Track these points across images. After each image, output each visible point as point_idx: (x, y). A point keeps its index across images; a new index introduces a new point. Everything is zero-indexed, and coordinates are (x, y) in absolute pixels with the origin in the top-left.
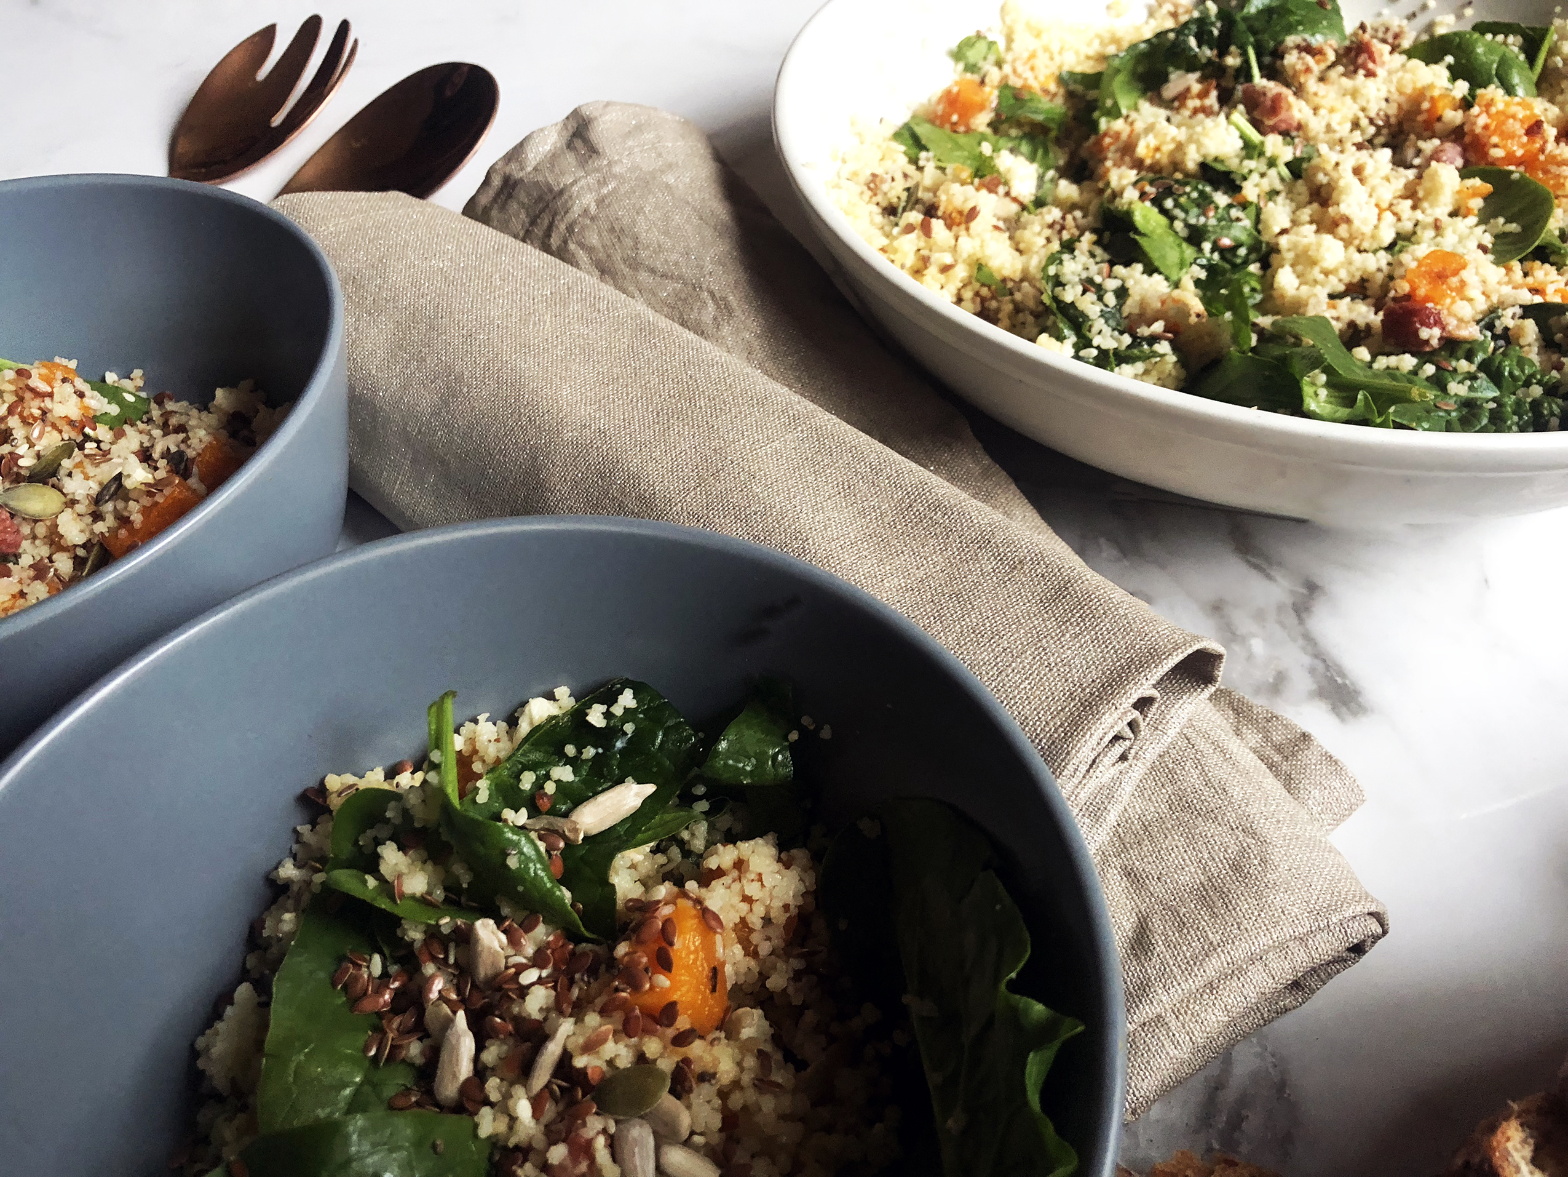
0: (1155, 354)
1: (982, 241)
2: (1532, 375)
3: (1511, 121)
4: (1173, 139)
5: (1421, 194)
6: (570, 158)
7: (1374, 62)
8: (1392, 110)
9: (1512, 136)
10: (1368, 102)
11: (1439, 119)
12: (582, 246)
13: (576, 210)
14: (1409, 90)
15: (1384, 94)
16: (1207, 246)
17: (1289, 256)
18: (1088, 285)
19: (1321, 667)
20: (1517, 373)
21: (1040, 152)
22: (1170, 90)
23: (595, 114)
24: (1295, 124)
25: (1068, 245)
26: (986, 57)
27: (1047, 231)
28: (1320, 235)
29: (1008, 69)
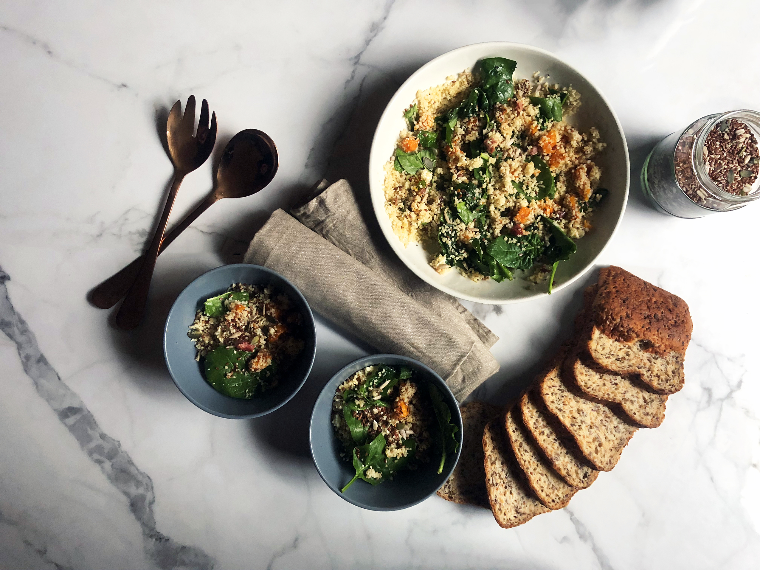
7: (520, 108)
9: (549, 150)
11: (534, 134)
12: (332, 236)
13: (328, 226)
22: (465, 120)
25: (442, 210)
26: (413, 114)
27: (437, 207)
28: (500, 195)
29: (420, 123)
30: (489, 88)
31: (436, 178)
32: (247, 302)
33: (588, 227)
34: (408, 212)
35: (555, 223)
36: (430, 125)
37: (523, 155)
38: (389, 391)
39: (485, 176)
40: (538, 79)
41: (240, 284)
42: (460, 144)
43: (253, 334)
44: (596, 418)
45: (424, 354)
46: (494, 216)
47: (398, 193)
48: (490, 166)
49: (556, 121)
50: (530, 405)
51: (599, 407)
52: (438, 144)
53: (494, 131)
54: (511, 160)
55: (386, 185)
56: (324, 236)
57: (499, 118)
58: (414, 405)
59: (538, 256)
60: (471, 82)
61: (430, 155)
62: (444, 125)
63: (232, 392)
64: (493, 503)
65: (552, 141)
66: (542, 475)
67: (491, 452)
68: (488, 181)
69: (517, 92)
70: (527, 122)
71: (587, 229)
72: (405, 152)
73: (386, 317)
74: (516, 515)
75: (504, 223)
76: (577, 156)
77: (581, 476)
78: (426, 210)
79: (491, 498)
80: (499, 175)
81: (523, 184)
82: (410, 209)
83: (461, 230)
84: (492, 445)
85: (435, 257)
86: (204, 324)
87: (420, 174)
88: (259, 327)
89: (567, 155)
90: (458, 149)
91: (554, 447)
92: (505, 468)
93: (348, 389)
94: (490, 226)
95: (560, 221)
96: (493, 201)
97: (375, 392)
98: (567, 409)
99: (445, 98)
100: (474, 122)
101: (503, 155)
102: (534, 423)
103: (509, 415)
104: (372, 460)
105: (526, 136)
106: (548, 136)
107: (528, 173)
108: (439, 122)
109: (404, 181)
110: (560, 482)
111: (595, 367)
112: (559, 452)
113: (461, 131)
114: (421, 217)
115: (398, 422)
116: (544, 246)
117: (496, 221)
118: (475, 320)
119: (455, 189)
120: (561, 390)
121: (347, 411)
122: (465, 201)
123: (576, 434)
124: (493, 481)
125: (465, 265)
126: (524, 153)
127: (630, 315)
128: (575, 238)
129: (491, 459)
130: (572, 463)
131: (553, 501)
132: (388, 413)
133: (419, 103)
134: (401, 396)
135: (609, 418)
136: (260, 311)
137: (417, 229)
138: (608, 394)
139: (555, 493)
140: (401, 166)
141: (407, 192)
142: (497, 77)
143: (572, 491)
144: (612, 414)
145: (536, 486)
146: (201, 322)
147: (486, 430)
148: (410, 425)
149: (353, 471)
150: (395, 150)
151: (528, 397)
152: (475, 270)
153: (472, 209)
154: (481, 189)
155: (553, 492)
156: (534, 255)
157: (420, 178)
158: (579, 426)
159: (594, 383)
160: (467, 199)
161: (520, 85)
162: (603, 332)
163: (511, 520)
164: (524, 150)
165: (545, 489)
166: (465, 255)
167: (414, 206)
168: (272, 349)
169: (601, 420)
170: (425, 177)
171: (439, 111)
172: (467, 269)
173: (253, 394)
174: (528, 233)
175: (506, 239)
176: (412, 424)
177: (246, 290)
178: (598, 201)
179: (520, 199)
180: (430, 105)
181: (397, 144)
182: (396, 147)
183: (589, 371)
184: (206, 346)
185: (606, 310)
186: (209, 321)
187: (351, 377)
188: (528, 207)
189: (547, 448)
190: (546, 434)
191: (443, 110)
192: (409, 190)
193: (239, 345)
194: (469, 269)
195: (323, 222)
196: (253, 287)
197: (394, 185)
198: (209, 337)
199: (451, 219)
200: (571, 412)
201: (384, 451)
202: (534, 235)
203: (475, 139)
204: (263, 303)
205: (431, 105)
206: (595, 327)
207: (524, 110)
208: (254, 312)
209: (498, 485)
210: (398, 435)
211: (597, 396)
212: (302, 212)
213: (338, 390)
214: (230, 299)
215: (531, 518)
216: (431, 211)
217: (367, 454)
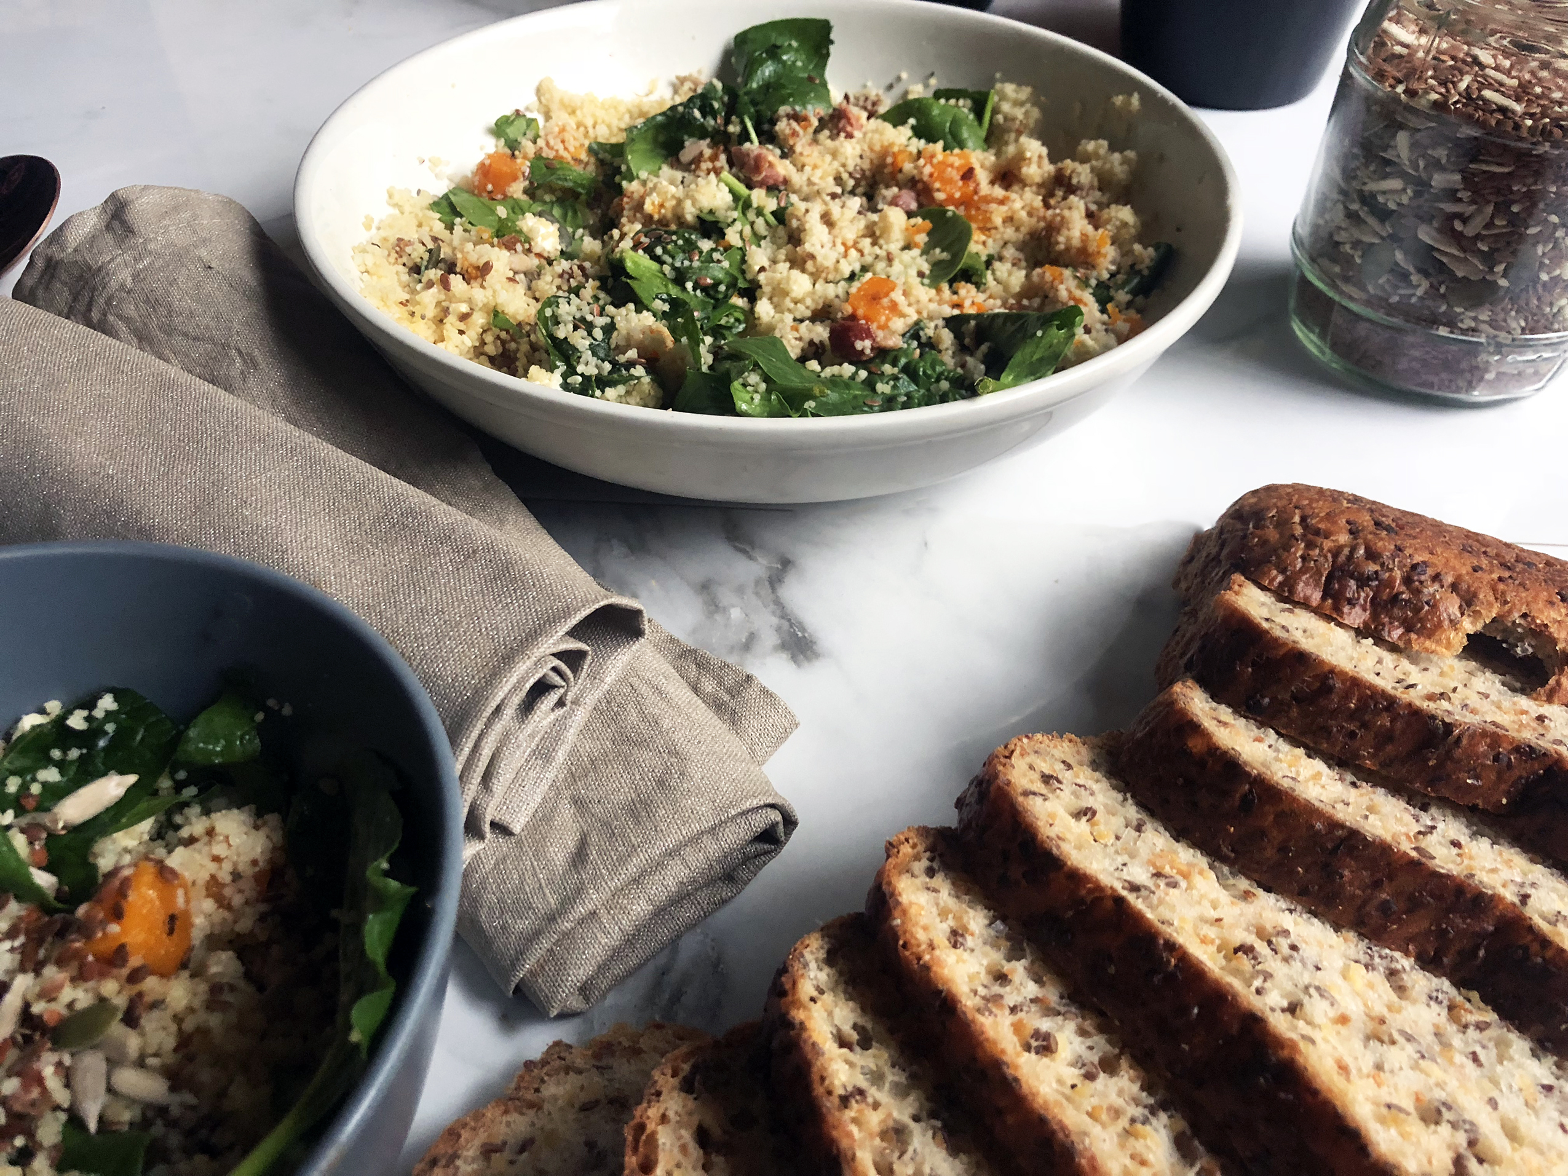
0: (632, 377)
1: (494, 292)
2: (941, 373)
3: (949, 169)
4: (673, 197)
5: (878, 233)
6: (109, 237)
7: (851, 125)
8: (866, 165)
9: (950, 181)
10: (846, 158)
11: (900, 171)
12: (120, 317)
13: (114, 284)
14: (877, 148)
15: (858, 152)
16: (689, 285)
17: (767, 289)
18: (581, 323)
19: (786, 625)
20: (929, 372)
21: (570, 214)
22: (686, 155)
23: (132, 197)
24: (781, 179)
29: (541, 140)
33: (1125, 319)
44: (1396, 1004)
46: (773, 325)
65: (956, 161)
71: (1122, 325)
80: (789, 231)
96: (766, 292)
100: (714, 158)
108: (604, 155)
117: (782, 335)
120: (1126, 817)
122: (658, 257)
135: (1481, 1030)
140: (454, 210)
158: (1292, 1000)
160: (666, 251)
169: (1436, 1027)
190: (1065, 1052)
195: (99, 270)
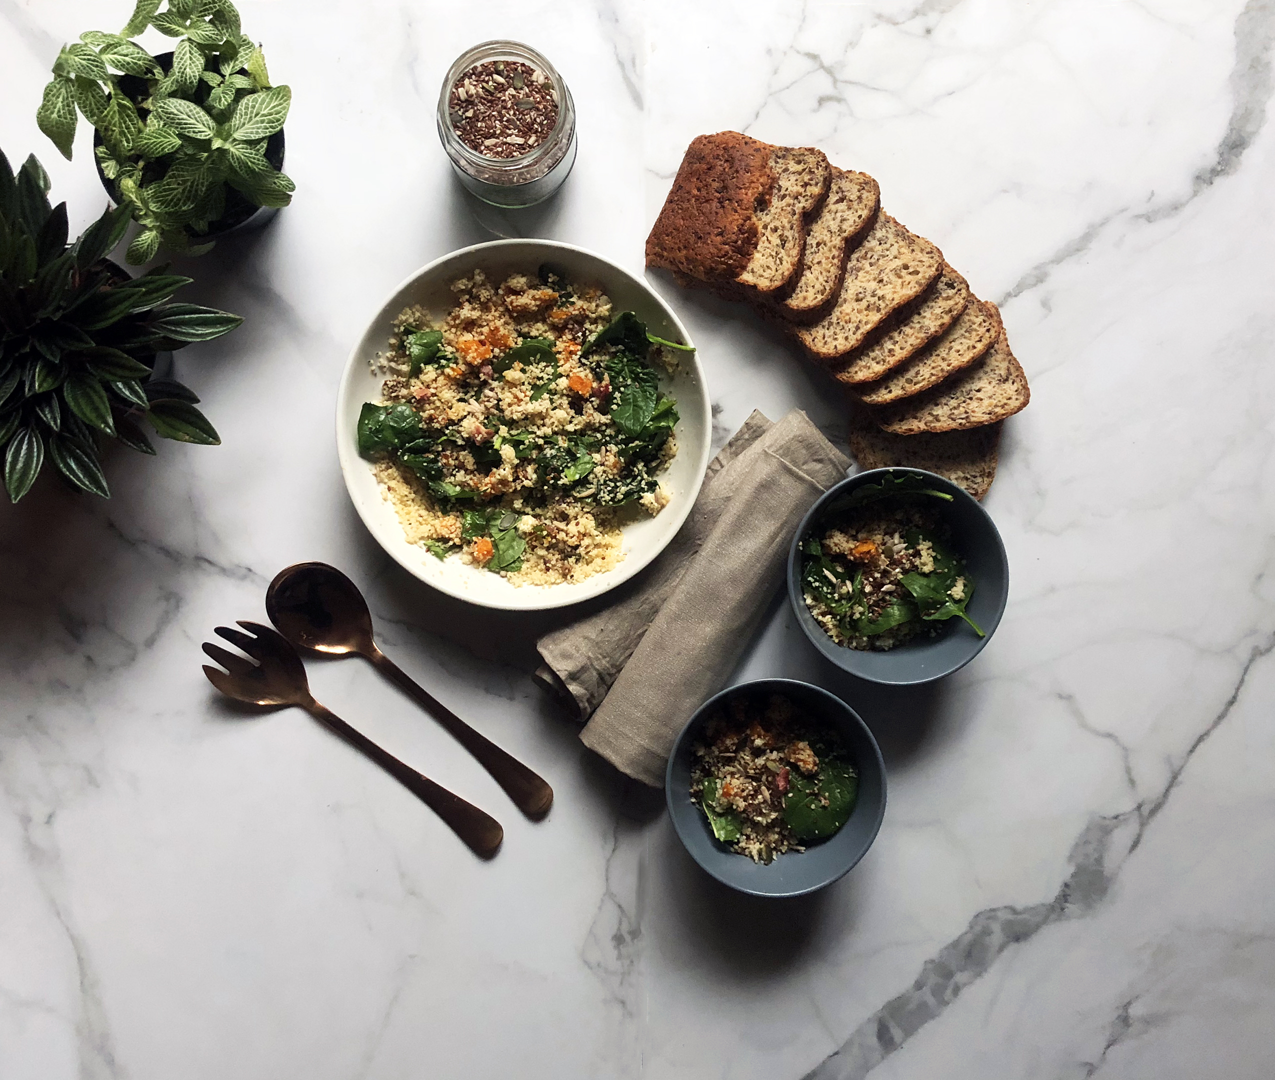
25: (577, 500)
26: (438, 546)
27: (571, 508)
28: (552, 417)
29: (452, 536)
30: (398, 438)
31: (528, 510)
32: (717, 780)
33: (595, 292)
34: (581, 550)
35: (592, 338)
36: (454, 521)
37: (493, 386)
38: (840, 570)
39: (527, 442)
40: (381, 368)
41: (692, 791)
42: (478, 475)
43: (763, 770)
44: (867, 272)
45: (786, 522)
46: (582, 424)
47: (554, 566)
48: (510, 434)
49: (443, 340)
50: (853, 369)
51: (851, 268)
52: (479, 508)
53: (460, 429)
54: (500, 403)
55: (543, 582)
56: (619, 671)
57: (442, 423)
58: (857, 533)
59: (637, 360)
60: (388, 463)
61: (496, 519)
62: (452, 502)
63: (848, 797)
64: (994, 417)
65: (474, 347)
66: (951, 348)
67: (920, 421)
68: (534, 436)
69: (403, 397)
70: (446, 382)
71: (599, 293)
72: (493, 556)
73: (734, 580)
74: (1011, 381)
75: (592, 411)
76: (493, 309)
77: (951, 292)
78: (577, 524)
79: (987, 421)
80: (523, 419)
81: (535, 384)
82: (577, 547)
83: (604, 472)
84: (911, 420)
85: (643, 508)
86: (752, 842)
87: (525, 533)
88: (753, 761)
89: (491, 324)
90: (487, 480)
91: (910, 334)
92: (944, 401)
93: (839, 629)
94: (597, 430)
95: (587, 331)
96: (561, 427)
97: (841, 590)
98: (856, 317)
99: (413, 500)
100: (446, 457)
101: (494, 415)
102: (878, 363)
103: (867, 399)
104: (938, 593)
105: (464, 381)
106: (467, 353)
107: (519, 379)
108: (448, 508)
109: (535, 557)
110: (961, 322)
111: (794, 279)
112: (918, 326)
113: (461, 476)
114: (588, 531)
115: (883, 556)
116: (623, 352)
117: (590, 421)
118: (730, 444)
119: (546, 482)
120: (829, 326)
121: (871, 629)
122: (563, 468)
123: (891, 306)
124: (962, 419)
125: (654, 464)
126: (490, 385)
127: (720, 230)
128: (611, 310)
129: (931, 422)
130: (932, 307)
131: (988, 330)
132: (872, 570)
133: (422, 538)
134: (846, 553)
135: (866, 253)
136: (729, 761)
137: (603, 536)
138: (833, 258)
139: (978, 329)
140: (514, 562)
141: (551, 551)
142: (383, 430)
143: (973, 303)
144: (861, 248)
145: (967, 357)
146: (748, 846)
147: (890, 429)
148: (887, 538)
149: (955, 620)
150: (490, 571)
151: (841, 372)
152: (661, 450)
153: (574, 458)
154: (546, 446)
155: (976, 330)
156: (637, 367)
157: (530, 534)
158: (879, 299)
159: (817, 279)
160: (561, 466)
161: (393, 395)
162: (744, 268)
163: (1018, 388)
164: (485, 383)
165: (971, 343)
166: (640, 466)
167: (573, 542)
168: (783, 741)
169: (871, 265)
170: (529, 526)
171: (430, 508)
172: (659, 461)
173: (850, 767)
174: (606, 376)
175: (614, 407)
176: (884, 535)
177: (700, 782)
178: (558, 279)
179: (558, 388)
180: (424, 522)
181: (483, 567)
182: (486, 569)
183: (801, 287)
184: (783, 837)
185: (713, 265)
186: (746, 835)
187: (821, 624)
188: (568, 376)
189: (911, 345)
190: (892, 347)
191: (429, 502)
192: (548, 549)
193: (781, 789)
194: (659, 458)
195: (600, 674)
196: (695, 773)
197: (541, 570)
198: (769, 835)
199: (588, 486)
200: (859, 312)
201: (924, 575)
202: (608, 368)
203: (471, 455)
204: (717, 757)
205: (425, 520)
206: (737, 280)
207: (428, 387)
208: (731, 769)
209: (968, 411)
210: (901, 556)
211: (836, 276)
212: (587, 704)
213: (840, 644)
214: (714, 805)
215: (1015, 359)
216: (577, 515)
217: (930, 600)
